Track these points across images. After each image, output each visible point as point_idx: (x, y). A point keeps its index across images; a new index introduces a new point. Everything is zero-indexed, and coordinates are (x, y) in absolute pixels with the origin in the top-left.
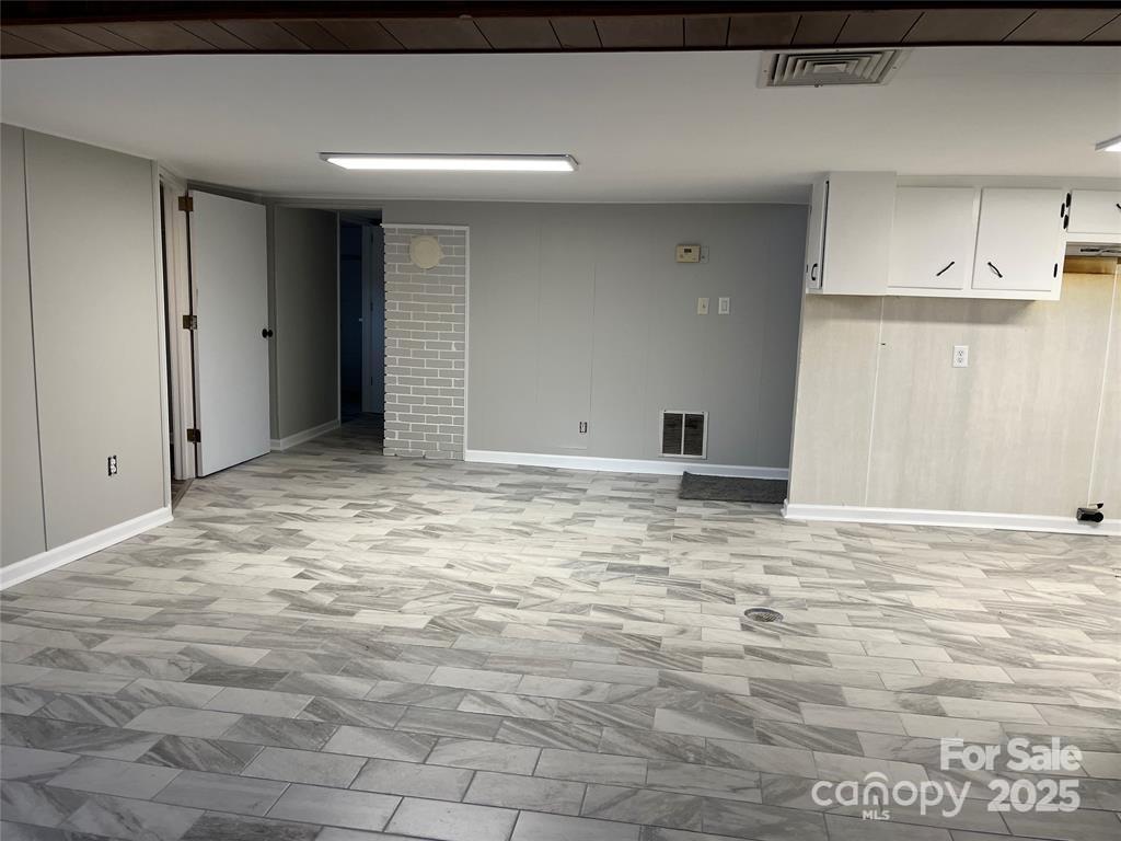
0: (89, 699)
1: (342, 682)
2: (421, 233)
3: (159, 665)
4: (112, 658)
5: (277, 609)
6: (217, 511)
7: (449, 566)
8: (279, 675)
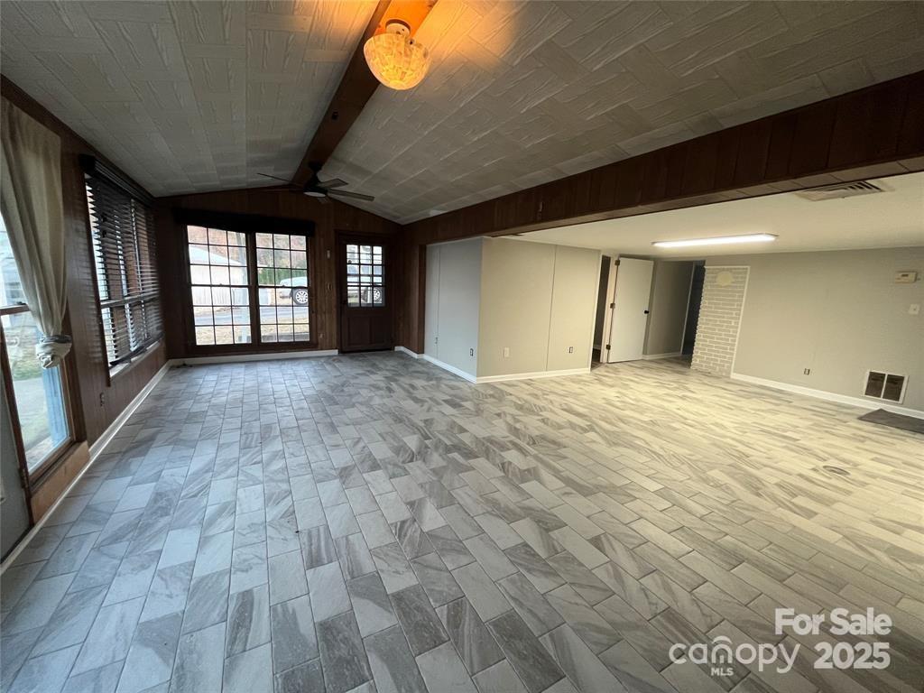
0: (535, 405)
1: (603, 424)
2: (724, 270)
3: (556, 404)
4: (546, 399)
5: (601, 402)
6: (606, 374)
7: (679, 409)
8: (586, 416)
